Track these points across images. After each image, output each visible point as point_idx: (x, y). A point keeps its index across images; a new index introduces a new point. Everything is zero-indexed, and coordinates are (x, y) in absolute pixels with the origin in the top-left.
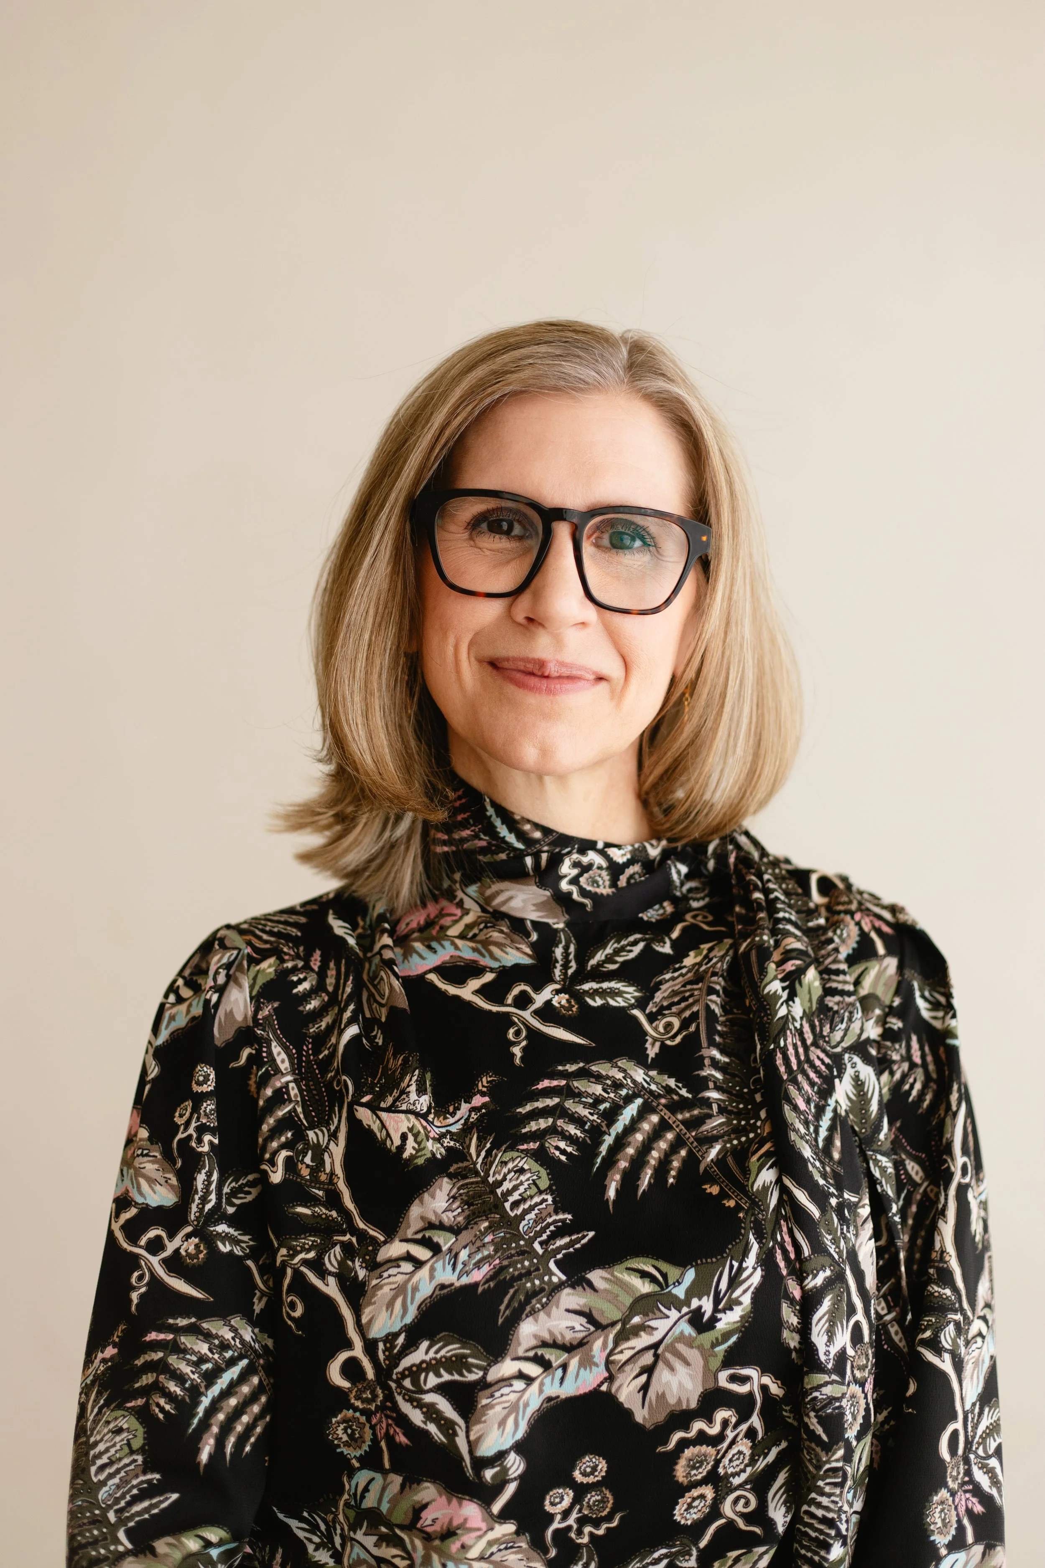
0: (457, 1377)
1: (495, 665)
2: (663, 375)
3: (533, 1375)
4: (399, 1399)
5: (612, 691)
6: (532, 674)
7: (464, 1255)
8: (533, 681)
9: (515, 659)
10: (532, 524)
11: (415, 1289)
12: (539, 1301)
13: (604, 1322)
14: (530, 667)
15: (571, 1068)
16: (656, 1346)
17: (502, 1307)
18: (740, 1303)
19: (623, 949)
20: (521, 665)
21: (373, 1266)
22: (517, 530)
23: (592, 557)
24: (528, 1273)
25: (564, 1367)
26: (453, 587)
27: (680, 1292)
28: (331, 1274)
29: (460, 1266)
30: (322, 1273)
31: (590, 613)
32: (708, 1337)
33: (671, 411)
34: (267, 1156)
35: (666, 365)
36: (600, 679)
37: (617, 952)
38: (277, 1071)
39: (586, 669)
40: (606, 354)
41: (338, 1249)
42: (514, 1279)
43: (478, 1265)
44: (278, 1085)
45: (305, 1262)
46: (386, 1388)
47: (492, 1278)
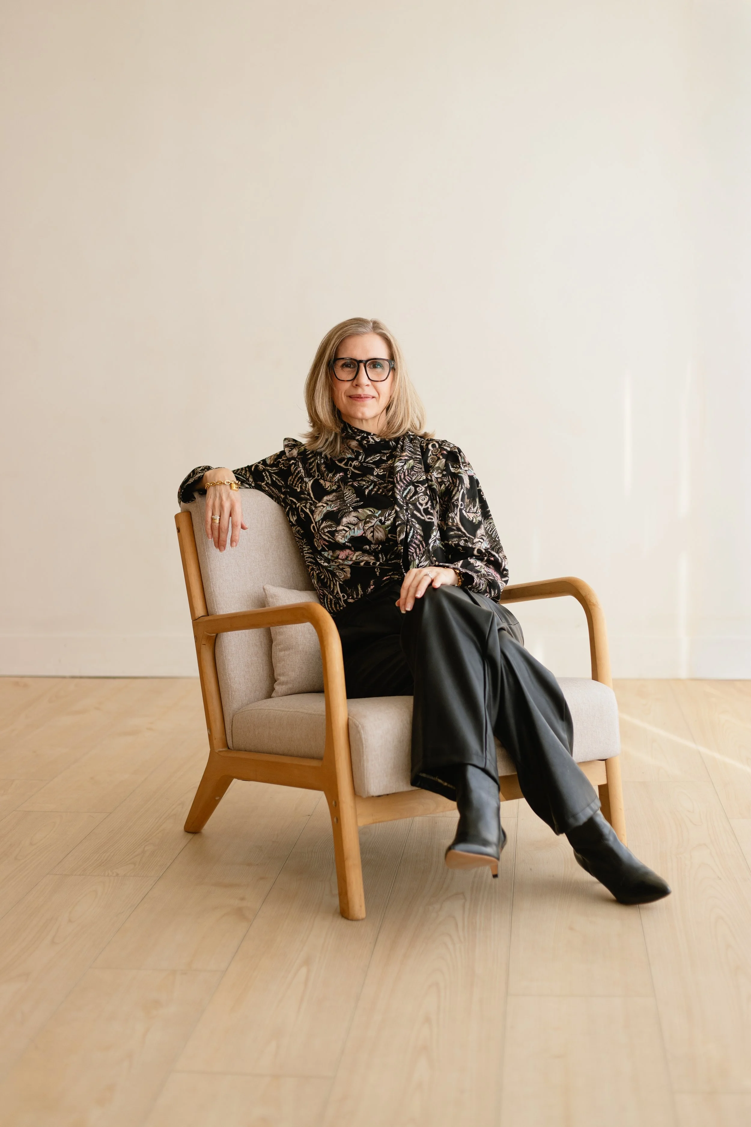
0: (331, 529)
1: (350, 397)
2: (381, 329)
3: (347, 530)
4: (322, 535)
5: (377, 400)
6: (358, 398)
7: (333, 505)
8: (359, 399)
9: (354, 395)
10: (355, 364)
11: (323, 511)
12: (347, 514)
13: (361, 519)
14: (358, 396)
15: (359, 479)
16: (373, 526)
17: (339, 515)
18: (390, 520)
19: (375, 458)
20: (356, 396)
21: (316, 507)
22: (352, 366)
23: (369, 370)
24: (345, 509)
25: (354, 529)
26: (339, 380)
27: (377, 515)
28: (308, 508)
29: (331, 507)
30: (306, 508)
31: (369, 382)
32: (383, 526)
33: (383, 336)
34: (297, 486)
35: (382, 326)
36: (373, 397)
37: (373, 458)
38: (299, 467)
39: (370, 396)
40: (368, 326)
41: (309, 503)
42: (342, 510)
43: (335, 507)
44: (299, 470)
45: (303, 506)
46: (319, 533)
47: (337, 510)
